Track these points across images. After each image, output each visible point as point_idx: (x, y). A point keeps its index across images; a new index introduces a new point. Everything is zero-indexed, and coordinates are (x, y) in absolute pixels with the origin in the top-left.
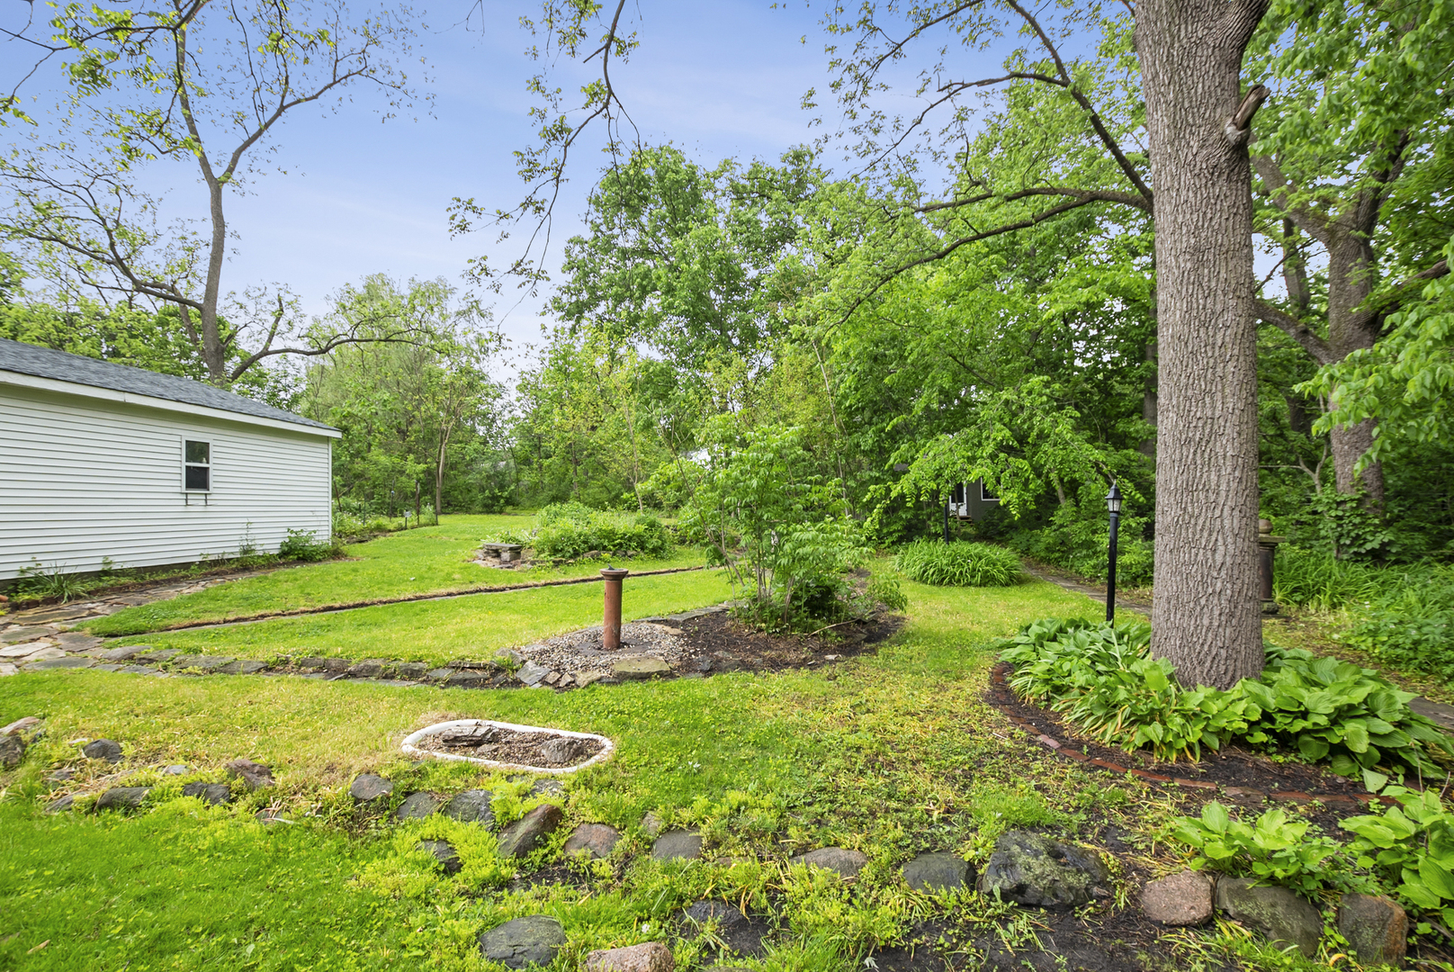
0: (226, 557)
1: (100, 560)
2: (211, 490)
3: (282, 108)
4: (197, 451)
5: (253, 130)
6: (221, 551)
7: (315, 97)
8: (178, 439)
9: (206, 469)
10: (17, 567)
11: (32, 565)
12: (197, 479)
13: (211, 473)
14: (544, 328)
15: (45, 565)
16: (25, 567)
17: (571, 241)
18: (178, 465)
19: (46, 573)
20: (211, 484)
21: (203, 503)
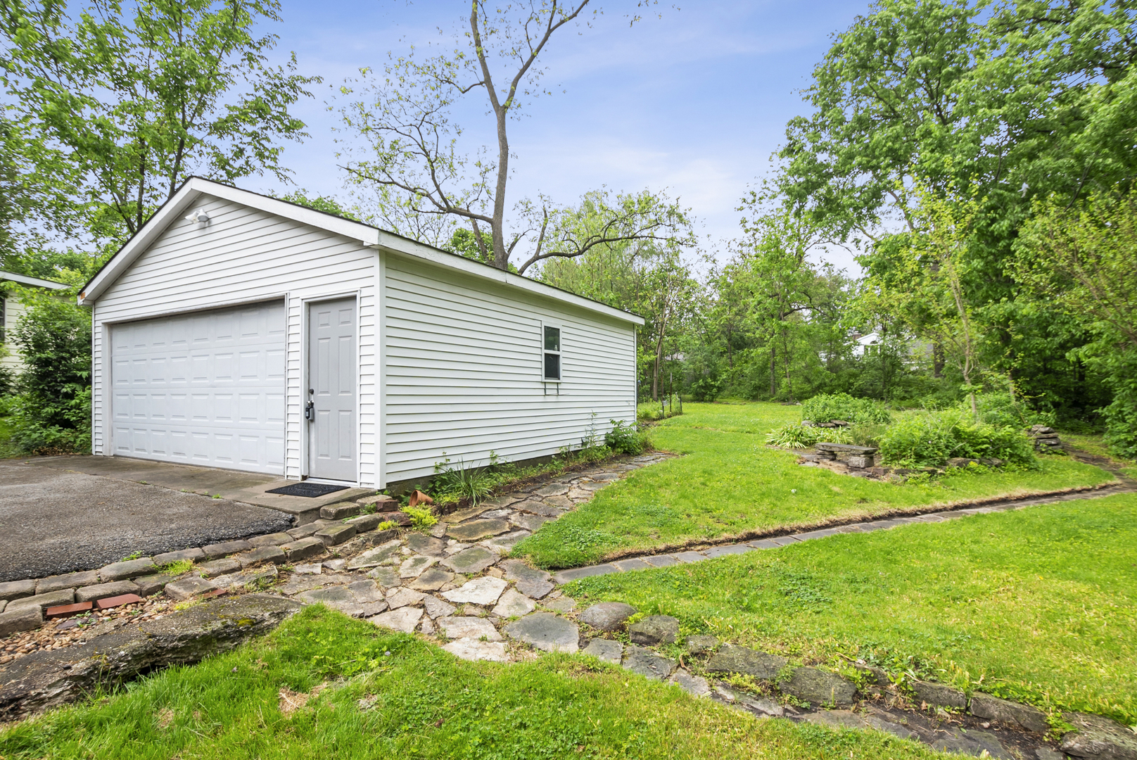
0: (572, 449)
1: (488, 455)
2: (562, 379)
3: (550, 31)
4: (552, 337)
5: (526, 59)
6: (567, 443)
7: (575, 15)
8: (538, 324)
9: (557, 356)
10: (432, 463)
11: (443, 460)
12: (552, 367)
13: (562, 361)
14: (744, 222)
15: (453, 460)
16: (439, 461)
17: (791, 123)
18: (538, 352)
19: (455, 468)
20: (562, 373)
21: (555, 392)
